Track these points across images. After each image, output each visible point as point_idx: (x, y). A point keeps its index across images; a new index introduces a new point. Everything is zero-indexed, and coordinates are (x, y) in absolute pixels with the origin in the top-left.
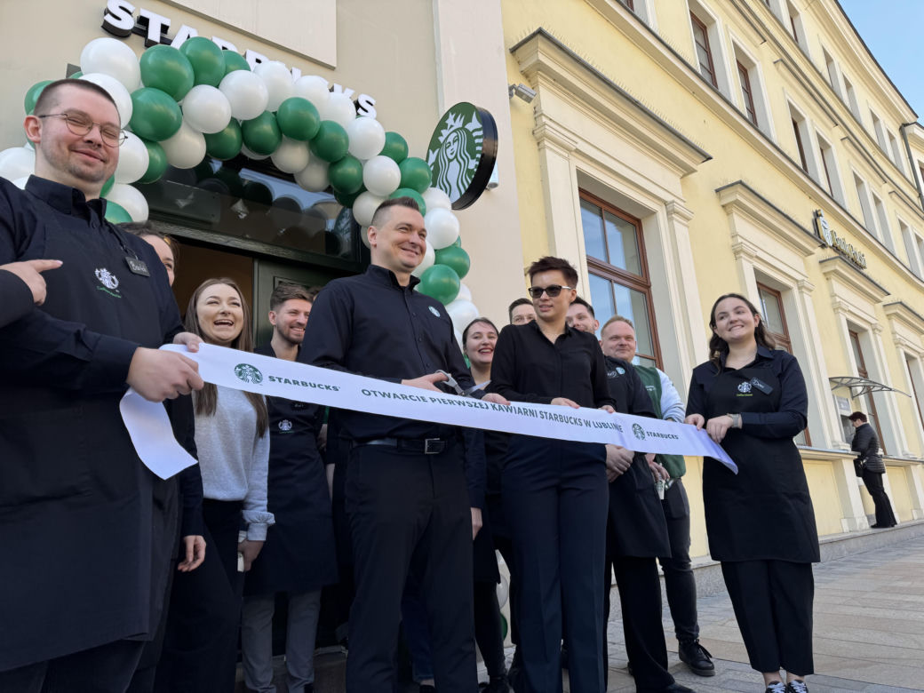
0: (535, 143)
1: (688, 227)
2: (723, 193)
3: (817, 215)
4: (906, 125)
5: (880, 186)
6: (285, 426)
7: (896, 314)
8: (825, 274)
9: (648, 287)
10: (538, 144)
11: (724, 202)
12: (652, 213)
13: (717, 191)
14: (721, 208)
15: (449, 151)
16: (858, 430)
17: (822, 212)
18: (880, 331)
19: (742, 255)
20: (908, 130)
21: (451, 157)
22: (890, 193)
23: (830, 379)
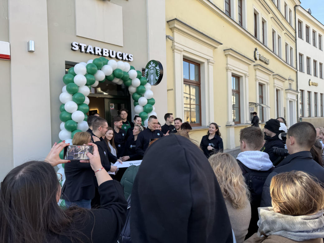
0: (172, 51)
1: (213, 66)
2: (226, 51)
3: (256, 50)
4: (296, 6)
5: (282, 32)
6: (119, 146)
7: (276, 78)
8: (255, 69)
9: (200, 85)
10: (173, 50)
11: (226, 54)
12: (203, 63)
13: (224, 50)
14: (225, 55)
15: (151, 71)
16: (254, 117)
17: (258, 49)
18: (269, 84)
19: (228, 70)
20: (297, 7)
21: (152, 73)
22: (285, 33)
23: (250, 103)
